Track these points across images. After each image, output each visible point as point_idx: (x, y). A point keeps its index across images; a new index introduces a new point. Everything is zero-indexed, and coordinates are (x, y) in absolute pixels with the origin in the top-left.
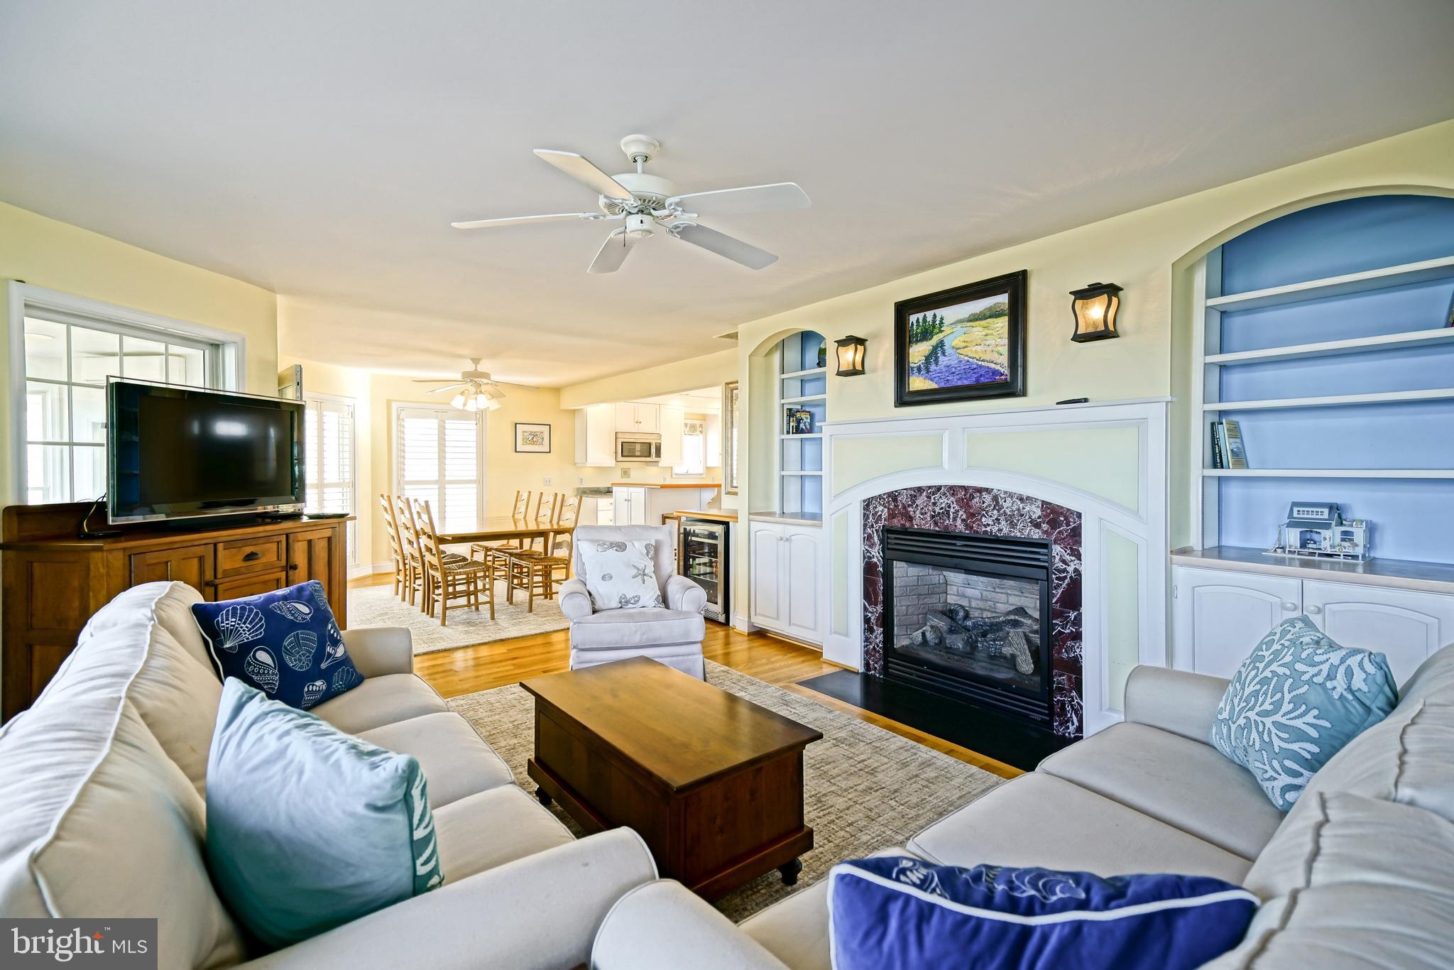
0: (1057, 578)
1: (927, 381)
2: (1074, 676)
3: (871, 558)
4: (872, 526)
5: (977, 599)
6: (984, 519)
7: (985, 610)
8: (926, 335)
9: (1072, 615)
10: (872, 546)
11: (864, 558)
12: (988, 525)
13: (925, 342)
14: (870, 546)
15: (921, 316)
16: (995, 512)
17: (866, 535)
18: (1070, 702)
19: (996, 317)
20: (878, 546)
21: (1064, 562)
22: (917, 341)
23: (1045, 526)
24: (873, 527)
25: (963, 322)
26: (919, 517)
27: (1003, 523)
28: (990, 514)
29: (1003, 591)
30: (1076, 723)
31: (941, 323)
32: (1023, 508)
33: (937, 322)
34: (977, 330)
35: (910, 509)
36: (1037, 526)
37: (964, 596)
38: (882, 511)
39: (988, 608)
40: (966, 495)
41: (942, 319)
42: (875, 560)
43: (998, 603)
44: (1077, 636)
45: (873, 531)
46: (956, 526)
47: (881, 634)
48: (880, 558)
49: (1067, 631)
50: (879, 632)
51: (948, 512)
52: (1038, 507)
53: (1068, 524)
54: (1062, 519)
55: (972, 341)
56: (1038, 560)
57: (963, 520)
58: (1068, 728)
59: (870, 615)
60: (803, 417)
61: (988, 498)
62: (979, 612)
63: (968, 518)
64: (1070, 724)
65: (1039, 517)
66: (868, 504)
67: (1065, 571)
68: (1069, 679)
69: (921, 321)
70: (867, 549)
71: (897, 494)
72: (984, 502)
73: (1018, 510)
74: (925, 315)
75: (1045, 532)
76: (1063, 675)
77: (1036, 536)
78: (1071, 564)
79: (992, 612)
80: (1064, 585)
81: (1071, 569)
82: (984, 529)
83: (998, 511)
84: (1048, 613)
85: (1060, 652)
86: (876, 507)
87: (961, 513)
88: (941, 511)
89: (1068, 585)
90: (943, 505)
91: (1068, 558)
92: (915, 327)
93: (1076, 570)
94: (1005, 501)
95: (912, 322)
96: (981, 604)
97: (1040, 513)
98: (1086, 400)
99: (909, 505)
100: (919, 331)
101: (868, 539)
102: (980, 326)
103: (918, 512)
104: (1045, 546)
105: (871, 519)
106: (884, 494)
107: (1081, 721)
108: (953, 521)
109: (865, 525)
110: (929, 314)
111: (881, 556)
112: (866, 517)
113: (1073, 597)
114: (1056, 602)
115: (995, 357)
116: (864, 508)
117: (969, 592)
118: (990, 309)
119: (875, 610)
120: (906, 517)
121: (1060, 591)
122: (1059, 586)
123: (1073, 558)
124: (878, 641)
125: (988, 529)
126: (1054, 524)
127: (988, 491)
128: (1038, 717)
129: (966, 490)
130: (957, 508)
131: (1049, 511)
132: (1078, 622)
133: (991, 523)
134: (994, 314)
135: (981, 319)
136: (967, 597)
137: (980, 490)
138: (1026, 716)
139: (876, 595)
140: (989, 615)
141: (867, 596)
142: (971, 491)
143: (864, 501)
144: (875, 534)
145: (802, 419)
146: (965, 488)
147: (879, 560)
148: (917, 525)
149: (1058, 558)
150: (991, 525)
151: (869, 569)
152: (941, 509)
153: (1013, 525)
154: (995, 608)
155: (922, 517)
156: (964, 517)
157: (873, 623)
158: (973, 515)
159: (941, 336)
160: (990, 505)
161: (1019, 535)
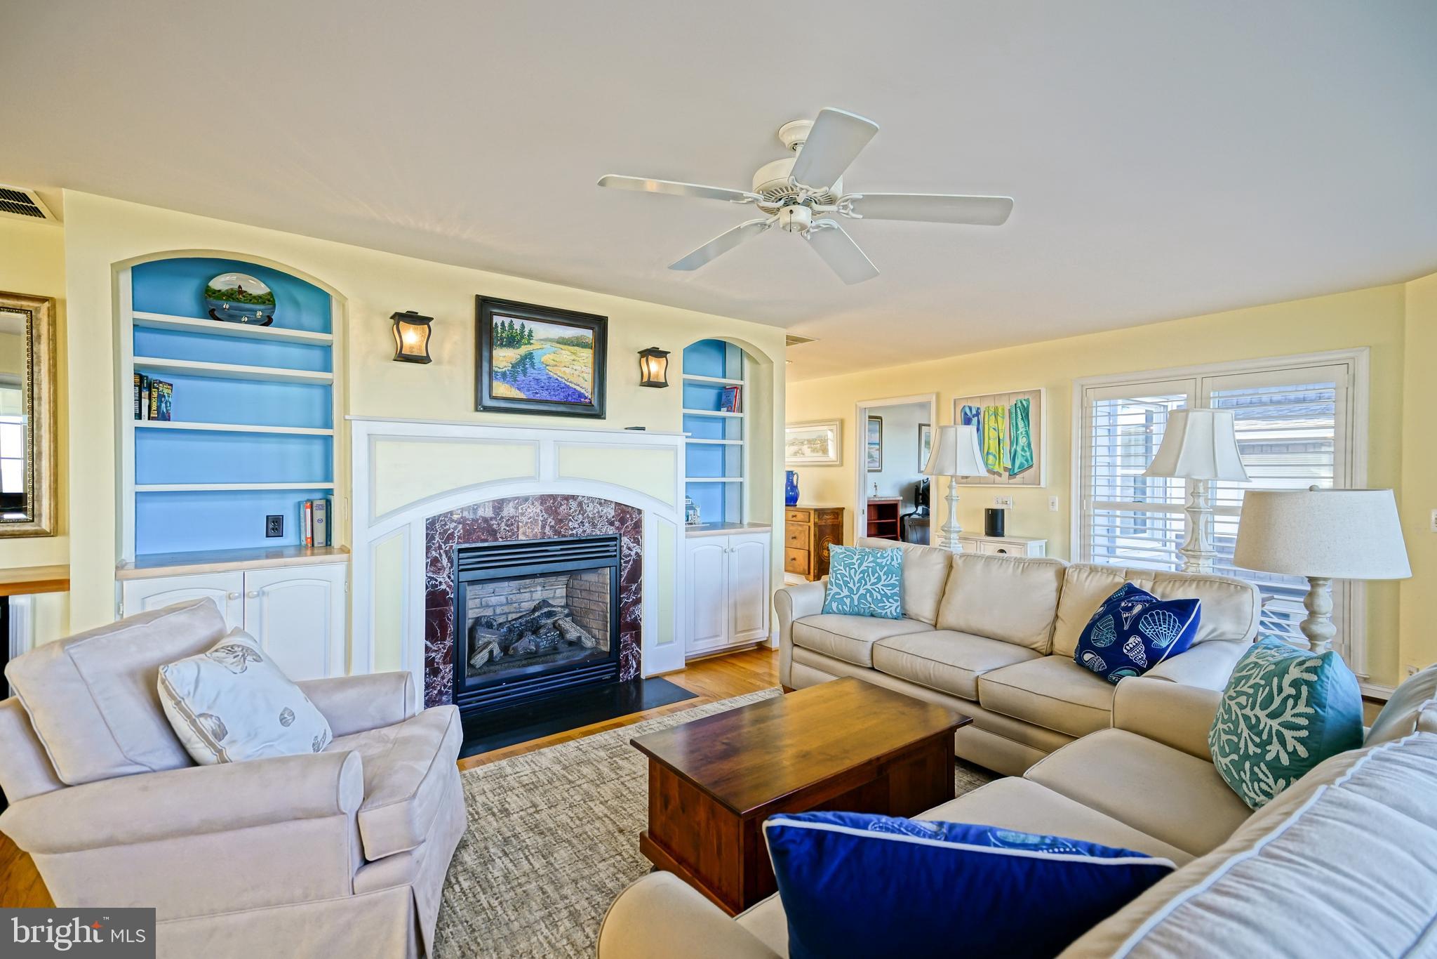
0: (625, 562)
1: (513, 390)
2: (634, 632)
3: (436, 586)
4: (440, 547)
5: (502, 605)
6: (570, 524)
7: (509, 613)
8: (513, 341)
9: (634, 588)
10: (439, 570)
11: (427, 588)
12: (575, 528)
13: (511, 349)
14: (434, 572)
15: (507, 320)
16: (580, 516)
17: (429, 560)
18: (631, 652)
19: (582, 347)
20: (447, 569)
21: (629, 549)
22: (502, 345)
23: (617, 524)
24: (442, 549)
25: (553, 342)
26: (505, 529)
27: (587, 525)
28: (576, 518)
29: (528, 590)
30: (635, 666)
31: (530, 335)
32: (602, 511)
33: (526, 333)
34: (566, 354)
35: (494, 522)
36: (612, 524)
37: (488, 606)
38: (455, 528)
39: (512, 611)
40: (552, 504)
41: (531, 331)
42: (444, 587)
43: (522, 602)
44: (638, 601)
45: (440, 554)
46: (545, 533)
47: (450, 671)
48: (451, 583)
49: (631, 600)
50: (447, 670)
51: (536, 521)
52: (612, 508)
53: (632, 520)
54: (628, 516)
55: (561, 362)
56: (608, 551)
57: (551, 527)
58: (630, 672)
59: (433, 655)
60: (166, 391)
61: (574, 504)
62: (504, 616)
63: (556, 524)
64: (631, 669)
65: (613, 517)
66: (431, 524)
67: (630, 555)
68: (631, 636)
69: (506, 325)
70: (429, 577)
71: (475, 507)
72: (570, 508)
73: (598, 512)
74: (512, 321)
75: (617, 528)
76: (627, 634)
77: (611, 532)
78: (634, 549)
79: (517, 612)
80: (629, 566)
81: (633, 553)
82: (571, 532)
83: (583, 515)
84: (618, 590)
85: (626, 618)
86: (445, 525)
87: (550, 520)
88: (529, 521)
89: (631, 565)
90: (532, 515)
91: (632, 545)
92: (499, 329)
93: (637, 553)
94: (588, 506)
95: (496, 324)
96: (506, 609)
97: (613, 514)
98: (643, 429)
99: (491, 519)
100: (504, 335)
101: (434, 563)
102: (569, 350)
103: (503, 524)
104: (614, 539)
105: (437, 539)
106: (458, 510)
107: (639, 664)
108: (542, 529)
109: (428, 549)
110: (517, 323)
111: (452, 581)
112: (430, 538)
113: (636, 573)
114: (624, 581)
115: (581, 381)
116: (427, 528)
117: (494, 600)
118: (577, 338)
119: (441, 646)
120: (488, 531)
121: (626, 571)
122: (626, 567)
123: (635, 545)
124: (445, 681)
125: (574, 532)
126: (623, 521)
127: (574, 497)
128: (607, 677)
129: (554, 499)
130: (546, 516)
131: (619, 511)
132: (639, 589)
133: (577, 526)
134: (579, 343)
135: (569, 345)
136: (491, 606)
137: (567, 498)
138: (600, 680)
139: (444, 628)
140: (514, 616)
141: (431, 634)
142: (559, 499)
143: (427, 520)
144: (444, 556)
145: (164, 396)
146: (554, 497)
147: (449, 586)
148: (502, 538)
149: (625, 546)
150: (576, 529)
151: (436, 601)
152: (530, 518)
153: (594, 526)
154: (520, 608)
155: (507, 529)
156: (553, 523)
157: (438, 663)
158: (561, 521)
159: (529, 348)
160: (576, 511)
161: (598, 533)
